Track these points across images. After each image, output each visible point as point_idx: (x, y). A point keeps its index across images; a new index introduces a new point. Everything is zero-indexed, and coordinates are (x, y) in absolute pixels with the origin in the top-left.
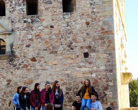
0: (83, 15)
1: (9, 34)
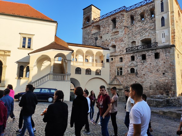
0: (162, 59)
1: (136, 66)
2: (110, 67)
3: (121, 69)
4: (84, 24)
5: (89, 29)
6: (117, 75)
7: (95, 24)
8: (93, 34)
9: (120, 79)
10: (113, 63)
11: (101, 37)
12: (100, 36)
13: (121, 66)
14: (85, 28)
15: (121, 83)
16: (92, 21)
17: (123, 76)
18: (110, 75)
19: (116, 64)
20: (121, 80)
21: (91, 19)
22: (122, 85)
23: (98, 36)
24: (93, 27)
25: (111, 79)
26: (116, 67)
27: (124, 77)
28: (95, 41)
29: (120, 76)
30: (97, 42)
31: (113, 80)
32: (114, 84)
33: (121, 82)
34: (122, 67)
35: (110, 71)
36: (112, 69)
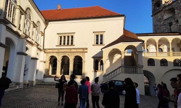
4: (154, 11)
5: (160, 15)
7: (167, 8)
8: (166, 20)
11: (177, 21)
12: (175, 20)
14: (155, 14)
16: (163, 5)
21: (162, 3)
23: (173, 21)
24: (165, 11)
28: (169, 27)
30: (172, 27)
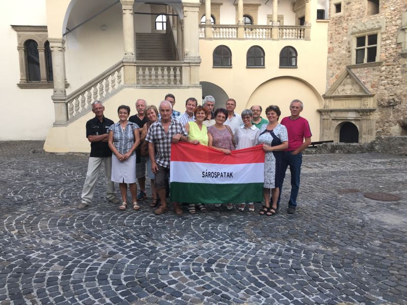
2: (331, 37)
3: (373, 39)
6: (354, 63)
9: (367, 77)
10: (341, 22)
13: (372, 29)
15: (370, 89)
17: (380, 64)
18: (330, 66)
19: (351, 24)
20: (369, 79)
22: (372, 96)
25: (333, 80)
26: (353, 34)
27: (383, 68)
29: (365, 66)
31: (340, 82)
32: (342, 94)
33: (368, 86)
34: (375, 32)
35: (330, 51)
36: (336, 44)
